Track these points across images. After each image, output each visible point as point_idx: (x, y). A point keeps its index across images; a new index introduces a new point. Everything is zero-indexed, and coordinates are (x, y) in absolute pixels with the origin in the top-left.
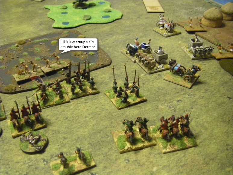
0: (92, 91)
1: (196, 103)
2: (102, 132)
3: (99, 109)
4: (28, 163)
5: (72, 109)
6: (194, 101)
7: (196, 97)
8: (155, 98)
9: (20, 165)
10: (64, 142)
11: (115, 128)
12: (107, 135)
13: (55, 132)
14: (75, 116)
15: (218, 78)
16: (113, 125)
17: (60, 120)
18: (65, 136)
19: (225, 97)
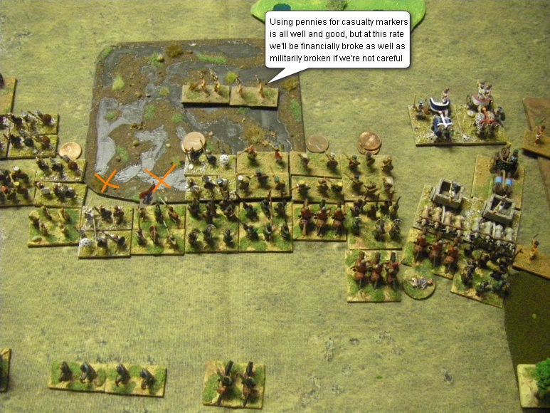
0: (225, 248)
1: (379, 359)
2: (196, 347)
3: (217, 297)
4: (79, 352)
5: (177, 276)
6: (379, 353)
7: (389, 346)
8: (320, 315)
9: (67, 349)
10: (136, 338)
11: (218, 348)
12: (199, 356)
13: (134, 313)
14: (175, 293)
15: (471, 319)
16: (220, 340)
17: (150, 292)
18: (144, 327)
19: (442, 370)
